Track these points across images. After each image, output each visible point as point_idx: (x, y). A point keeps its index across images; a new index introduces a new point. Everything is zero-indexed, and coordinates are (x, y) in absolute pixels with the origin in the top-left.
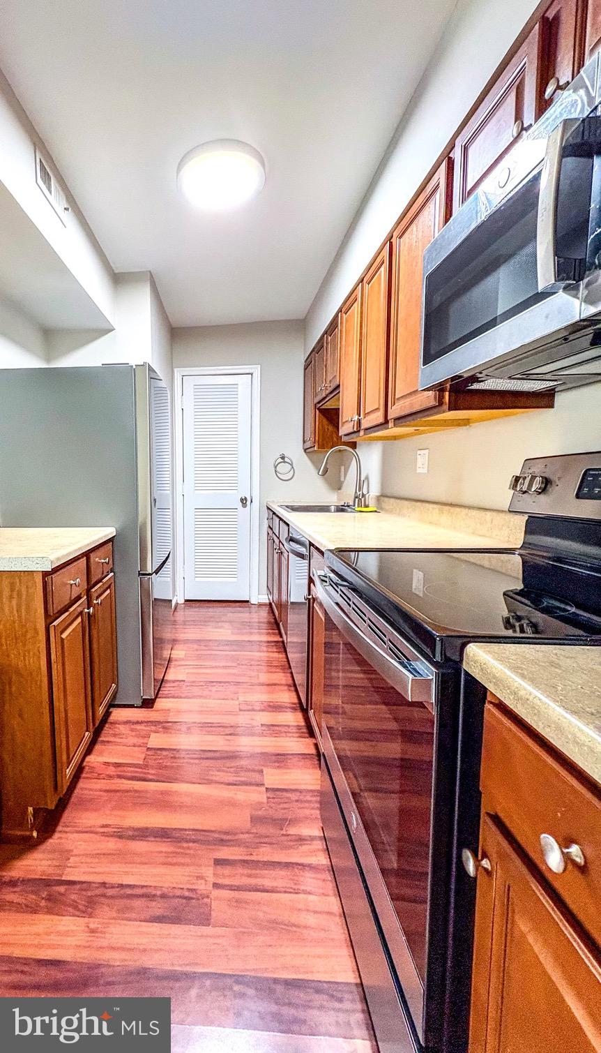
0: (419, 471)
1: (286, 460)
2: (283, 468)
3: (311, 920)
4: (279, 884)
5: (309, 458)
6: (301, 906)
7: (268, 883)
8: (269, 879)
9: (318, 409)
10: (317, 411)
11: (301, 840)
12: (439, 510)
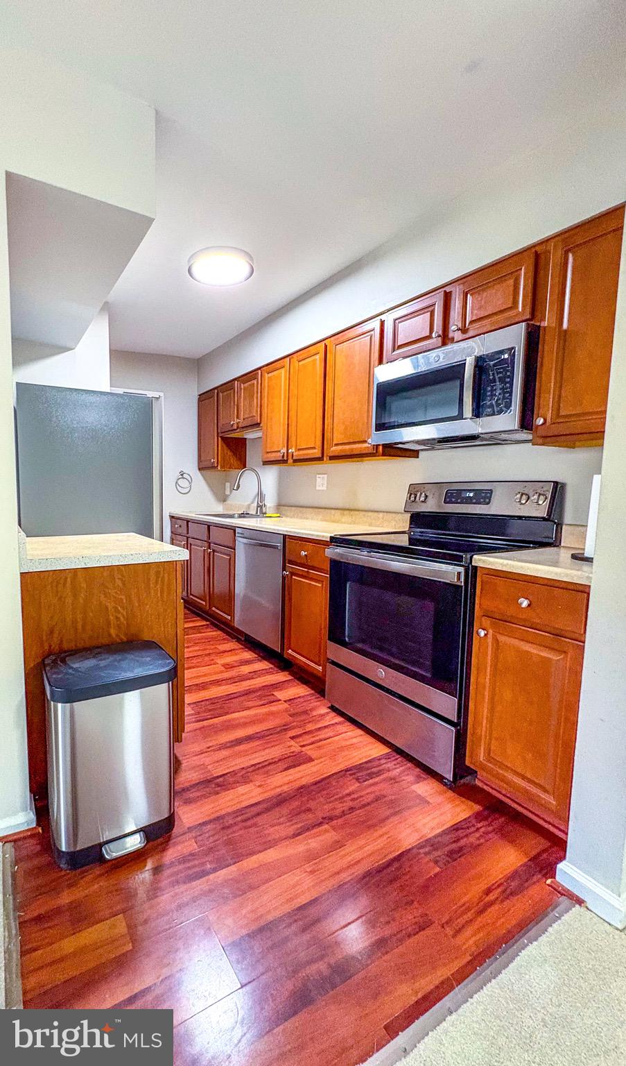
0: (318, 488)
1: (185, 476)
2: (183, 483)
3: (354, 740)
4: (331, 734)
5: (202, 475)
6: (347, 738)
7: (321, 737)
8: (323, 735)
9: (221, 437)
10: (220, 438)
11: (323, 715)
12: (341, 514)
